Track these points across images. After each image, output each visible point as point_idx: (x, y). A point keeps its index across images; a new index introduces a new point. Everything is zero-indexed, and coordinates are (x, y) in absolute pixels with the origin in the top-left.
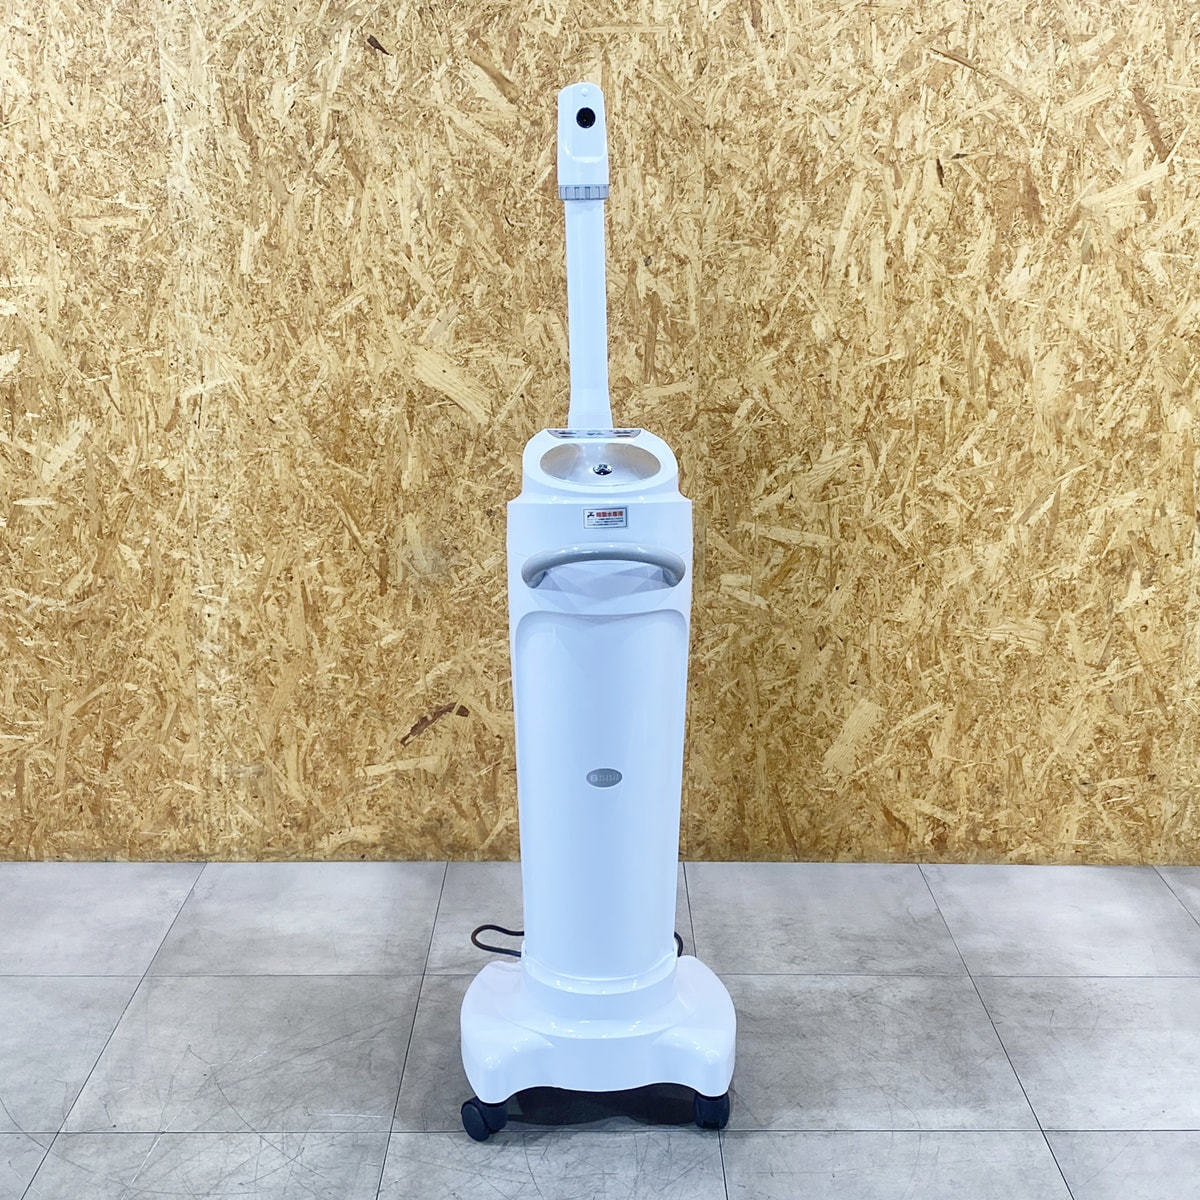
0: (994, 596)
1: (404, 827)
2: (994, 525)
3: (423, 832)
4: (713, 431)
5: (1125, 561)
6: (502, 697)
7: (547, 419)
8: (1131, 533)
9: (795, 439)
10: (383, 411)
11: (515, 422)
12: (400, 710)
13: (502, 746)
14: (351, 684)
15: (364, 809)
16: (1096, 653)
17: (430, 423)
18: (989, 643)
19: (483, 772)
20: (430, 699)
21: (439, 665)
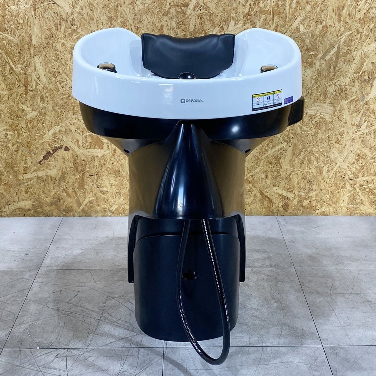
0: (310, 93)
1: (43, 201)
2: (309, 60)
3: (51, 204)
4: (178, 16)
5: (370, 76)
6: (85, 142)
7: (99, 10)
8: (373, 63)
9: (217, 20)
10: (22, 7)
11: (84, 12)
12: (37, 148)
13: (86, 165)
14: (14, 137)
15: (24, 193)
16: (357, 120)
17: (44, 13)
18: (307, 116)
19: (78, 177)
20: (51, 143)
21: (54, 128)
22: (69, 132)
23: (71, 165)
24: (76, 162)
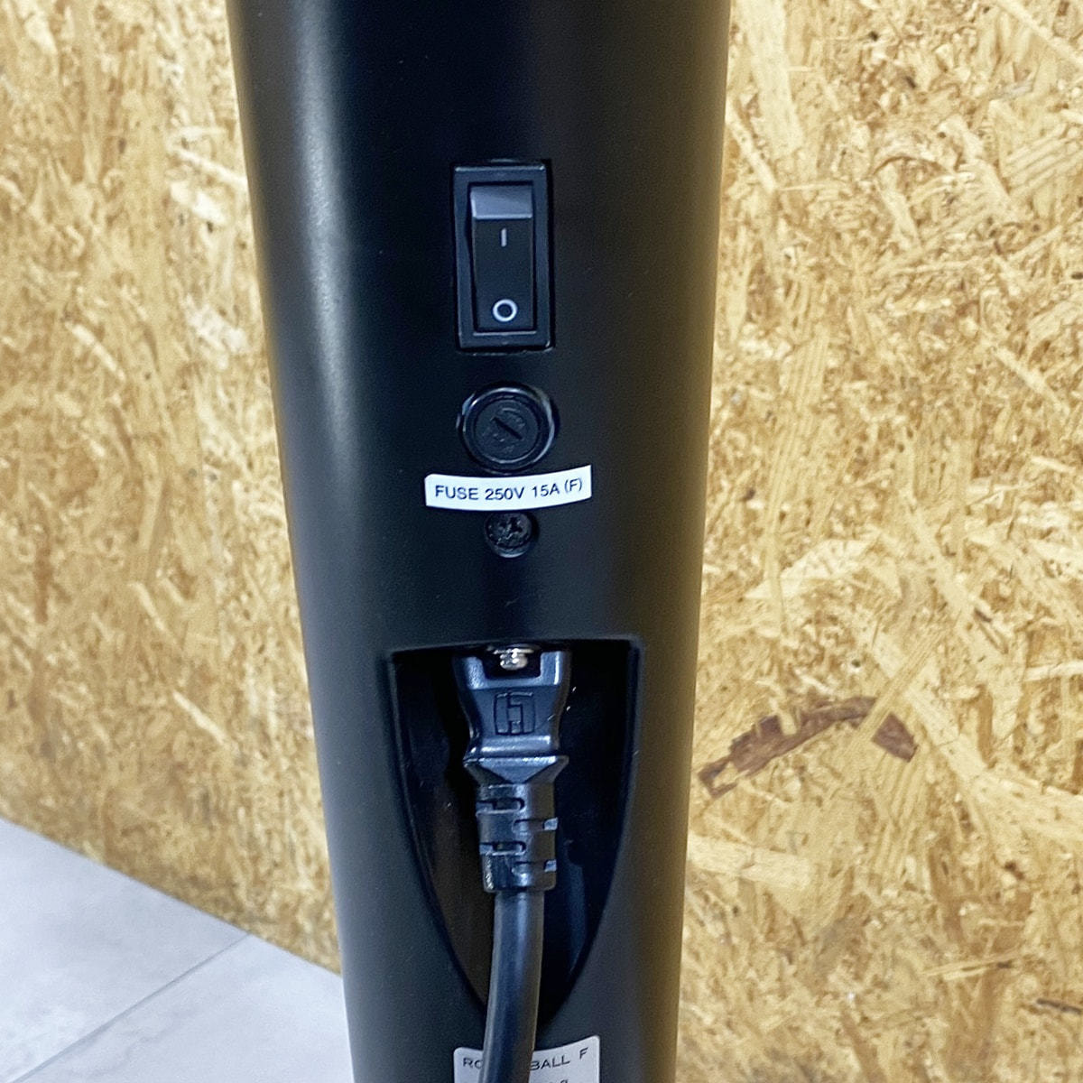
20: (790, 659)
21: (825, 546)
22: (926, 611)
23: (912, 869)
24: (954, 860)
